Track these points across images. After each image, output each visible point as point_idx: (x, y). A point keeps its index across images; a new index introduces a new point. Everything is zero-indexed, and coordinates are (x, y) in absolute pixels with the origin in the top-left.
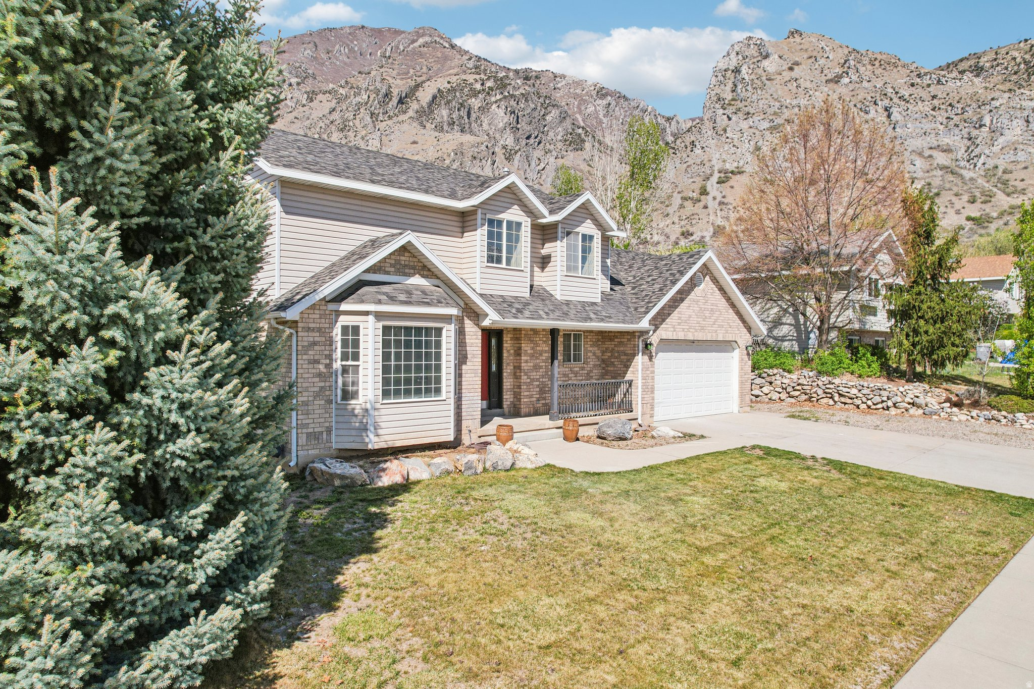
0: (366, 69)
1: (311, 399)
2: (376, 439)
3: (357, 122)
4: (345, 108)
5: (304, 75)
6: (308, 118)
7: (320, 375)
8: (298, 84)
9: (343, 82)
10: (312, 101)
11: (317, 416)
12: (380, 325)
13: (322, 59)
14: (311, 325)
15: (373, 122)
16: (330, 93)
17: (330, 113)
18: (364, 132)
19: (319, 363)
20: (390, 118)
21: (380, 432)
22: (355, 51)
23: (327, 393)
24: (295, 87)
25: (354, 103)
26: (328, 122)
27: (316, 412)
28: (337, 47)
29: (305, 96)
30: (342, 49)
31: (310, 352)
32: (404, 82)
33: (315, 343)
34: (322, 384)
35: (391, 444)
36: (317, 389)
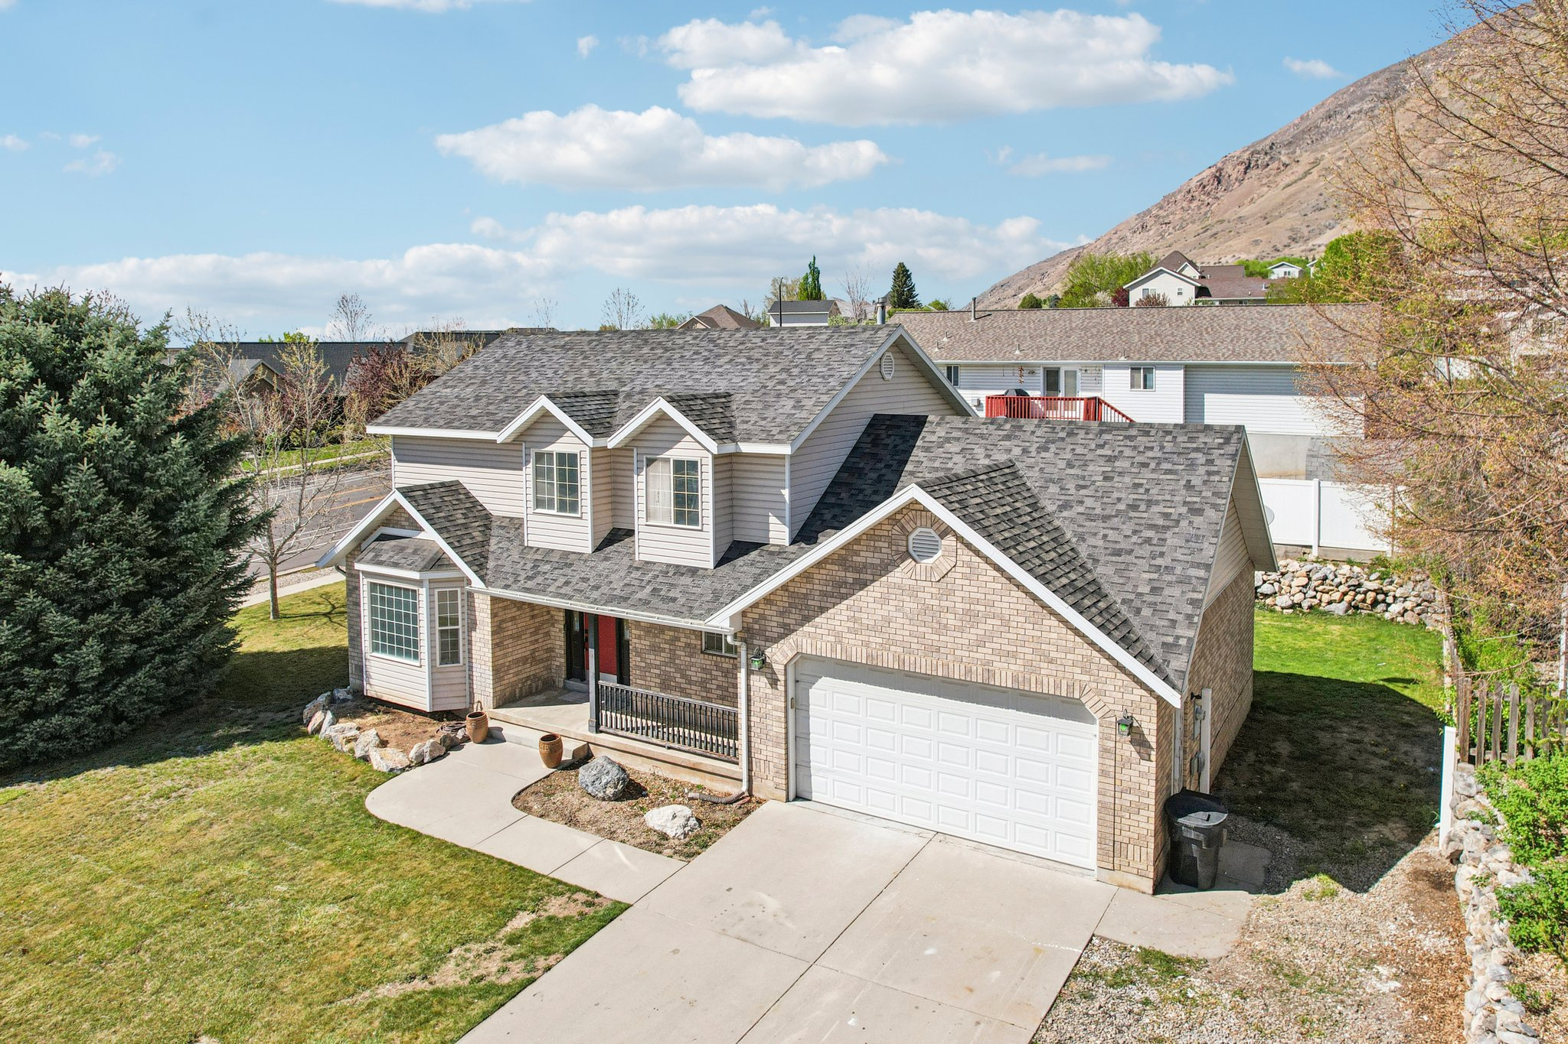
2: (369, 687)
12: (367, 582)
21: (371, 681)
35: (379, 695)
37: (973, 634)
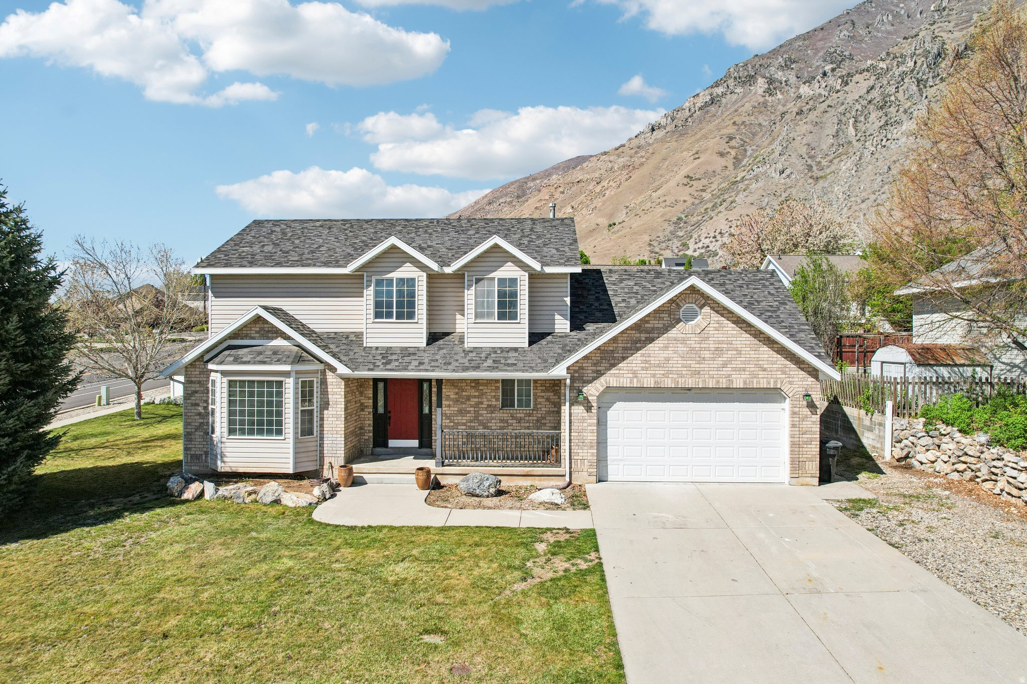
0: (914, 32)
1: (193, 430)
2: (223, 465)
3: (900, 95)
4: (885, 82)
5: (840, 58)
6: (843, 104)
7: (200, 414)
8: (833, 70)
9: (883, 55)
10: (847, 84)
11: (198, 443)
12: (225, 380)
13: (861, 36)
14: (193, 379)
15: (920, 90)
16: (868, 71)
17: (868, 92)
18: (909, 104)
19: (199, 405)
20: (942, 80)
21: (225, 459)
22: (901, 16)
23: (205, 427)
24: (829, 74)
25: (897, 73)
26: (865, 103)
27: (197, 440)
28: (878, 18)
29: (840, 81)
30: (885, 18)
31: (193, 398)
32: (964, 32)
33: (196, 392)
34: (201, 421)
35: (234, 470)
36: (197, 424)
37: (720, 361)
